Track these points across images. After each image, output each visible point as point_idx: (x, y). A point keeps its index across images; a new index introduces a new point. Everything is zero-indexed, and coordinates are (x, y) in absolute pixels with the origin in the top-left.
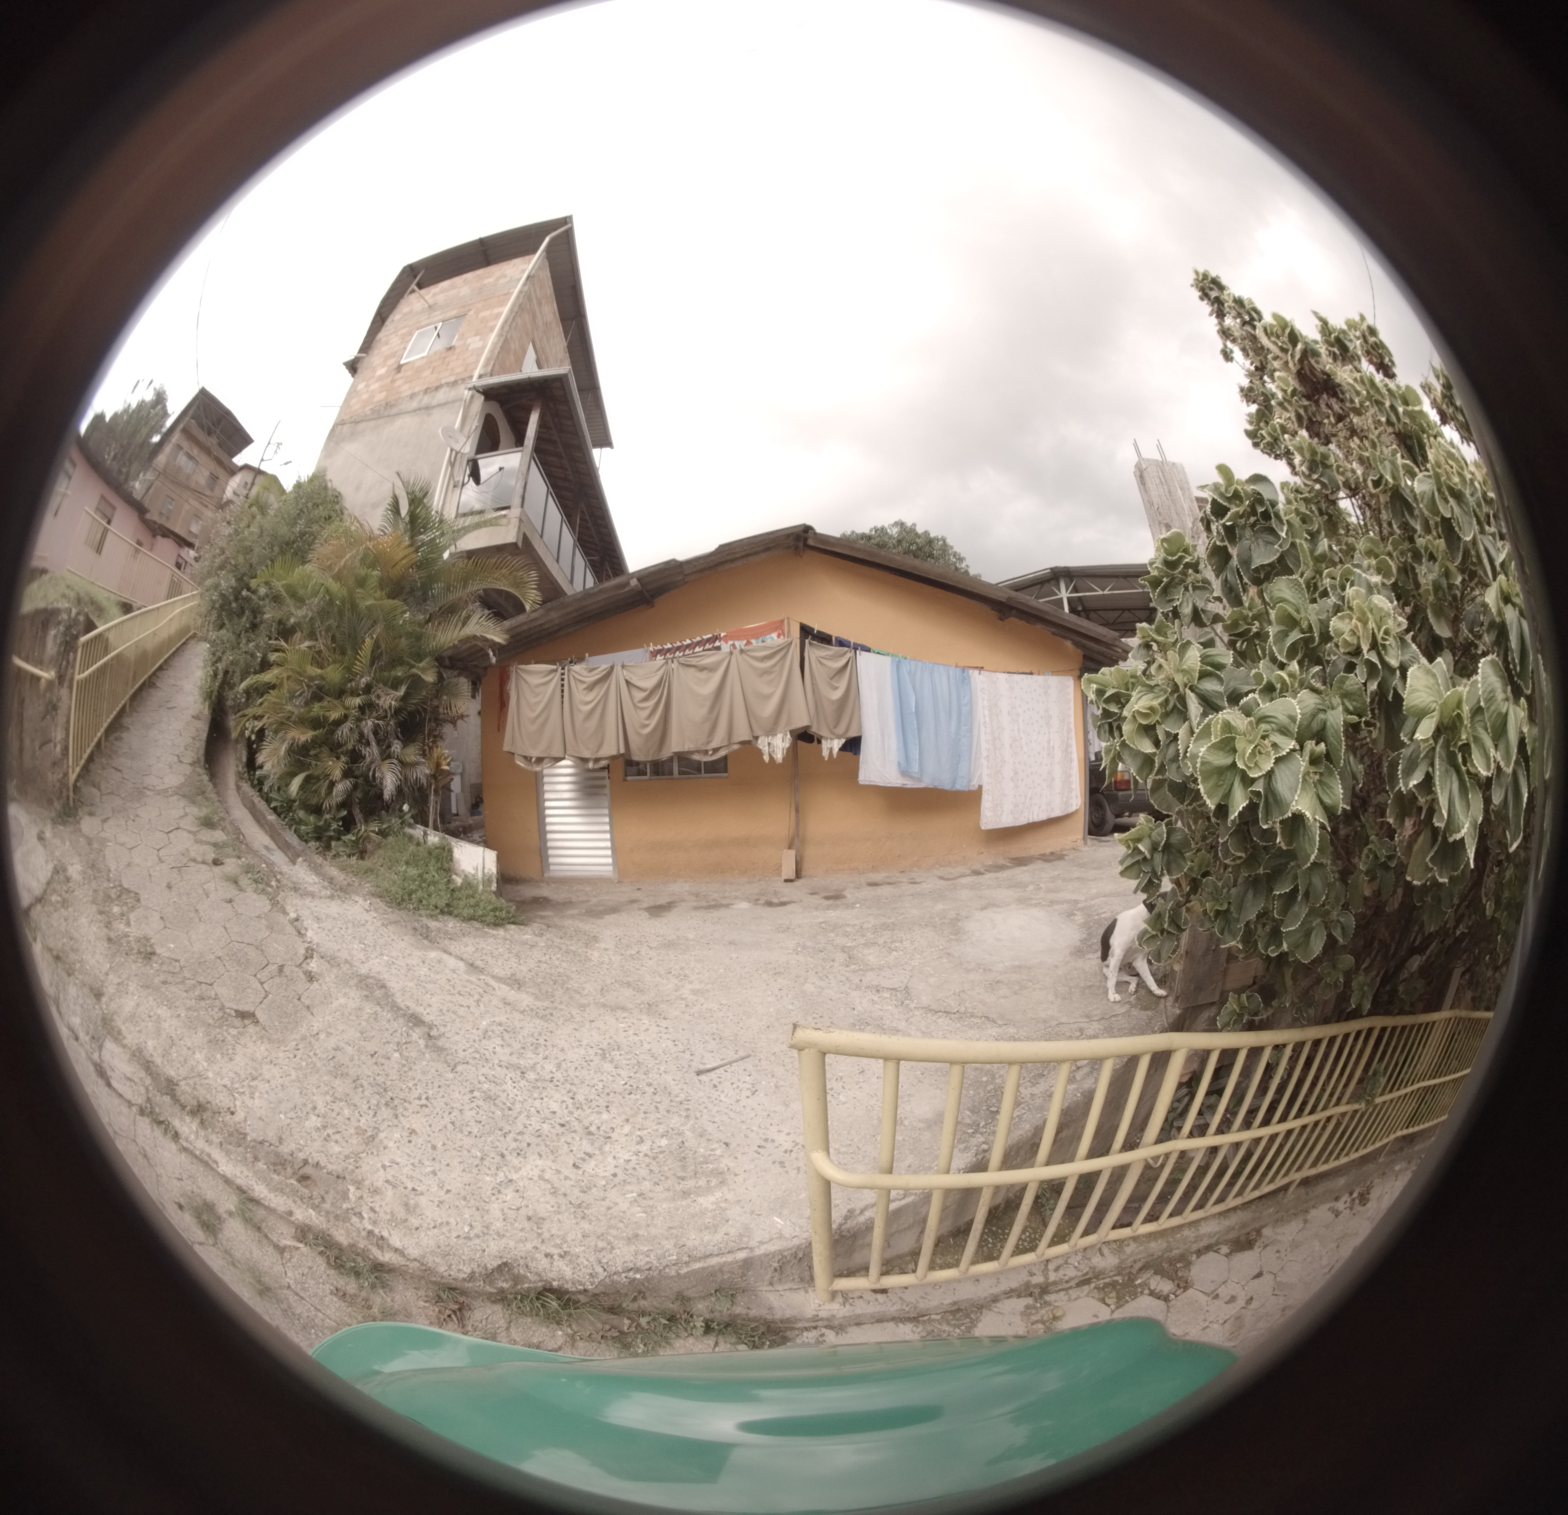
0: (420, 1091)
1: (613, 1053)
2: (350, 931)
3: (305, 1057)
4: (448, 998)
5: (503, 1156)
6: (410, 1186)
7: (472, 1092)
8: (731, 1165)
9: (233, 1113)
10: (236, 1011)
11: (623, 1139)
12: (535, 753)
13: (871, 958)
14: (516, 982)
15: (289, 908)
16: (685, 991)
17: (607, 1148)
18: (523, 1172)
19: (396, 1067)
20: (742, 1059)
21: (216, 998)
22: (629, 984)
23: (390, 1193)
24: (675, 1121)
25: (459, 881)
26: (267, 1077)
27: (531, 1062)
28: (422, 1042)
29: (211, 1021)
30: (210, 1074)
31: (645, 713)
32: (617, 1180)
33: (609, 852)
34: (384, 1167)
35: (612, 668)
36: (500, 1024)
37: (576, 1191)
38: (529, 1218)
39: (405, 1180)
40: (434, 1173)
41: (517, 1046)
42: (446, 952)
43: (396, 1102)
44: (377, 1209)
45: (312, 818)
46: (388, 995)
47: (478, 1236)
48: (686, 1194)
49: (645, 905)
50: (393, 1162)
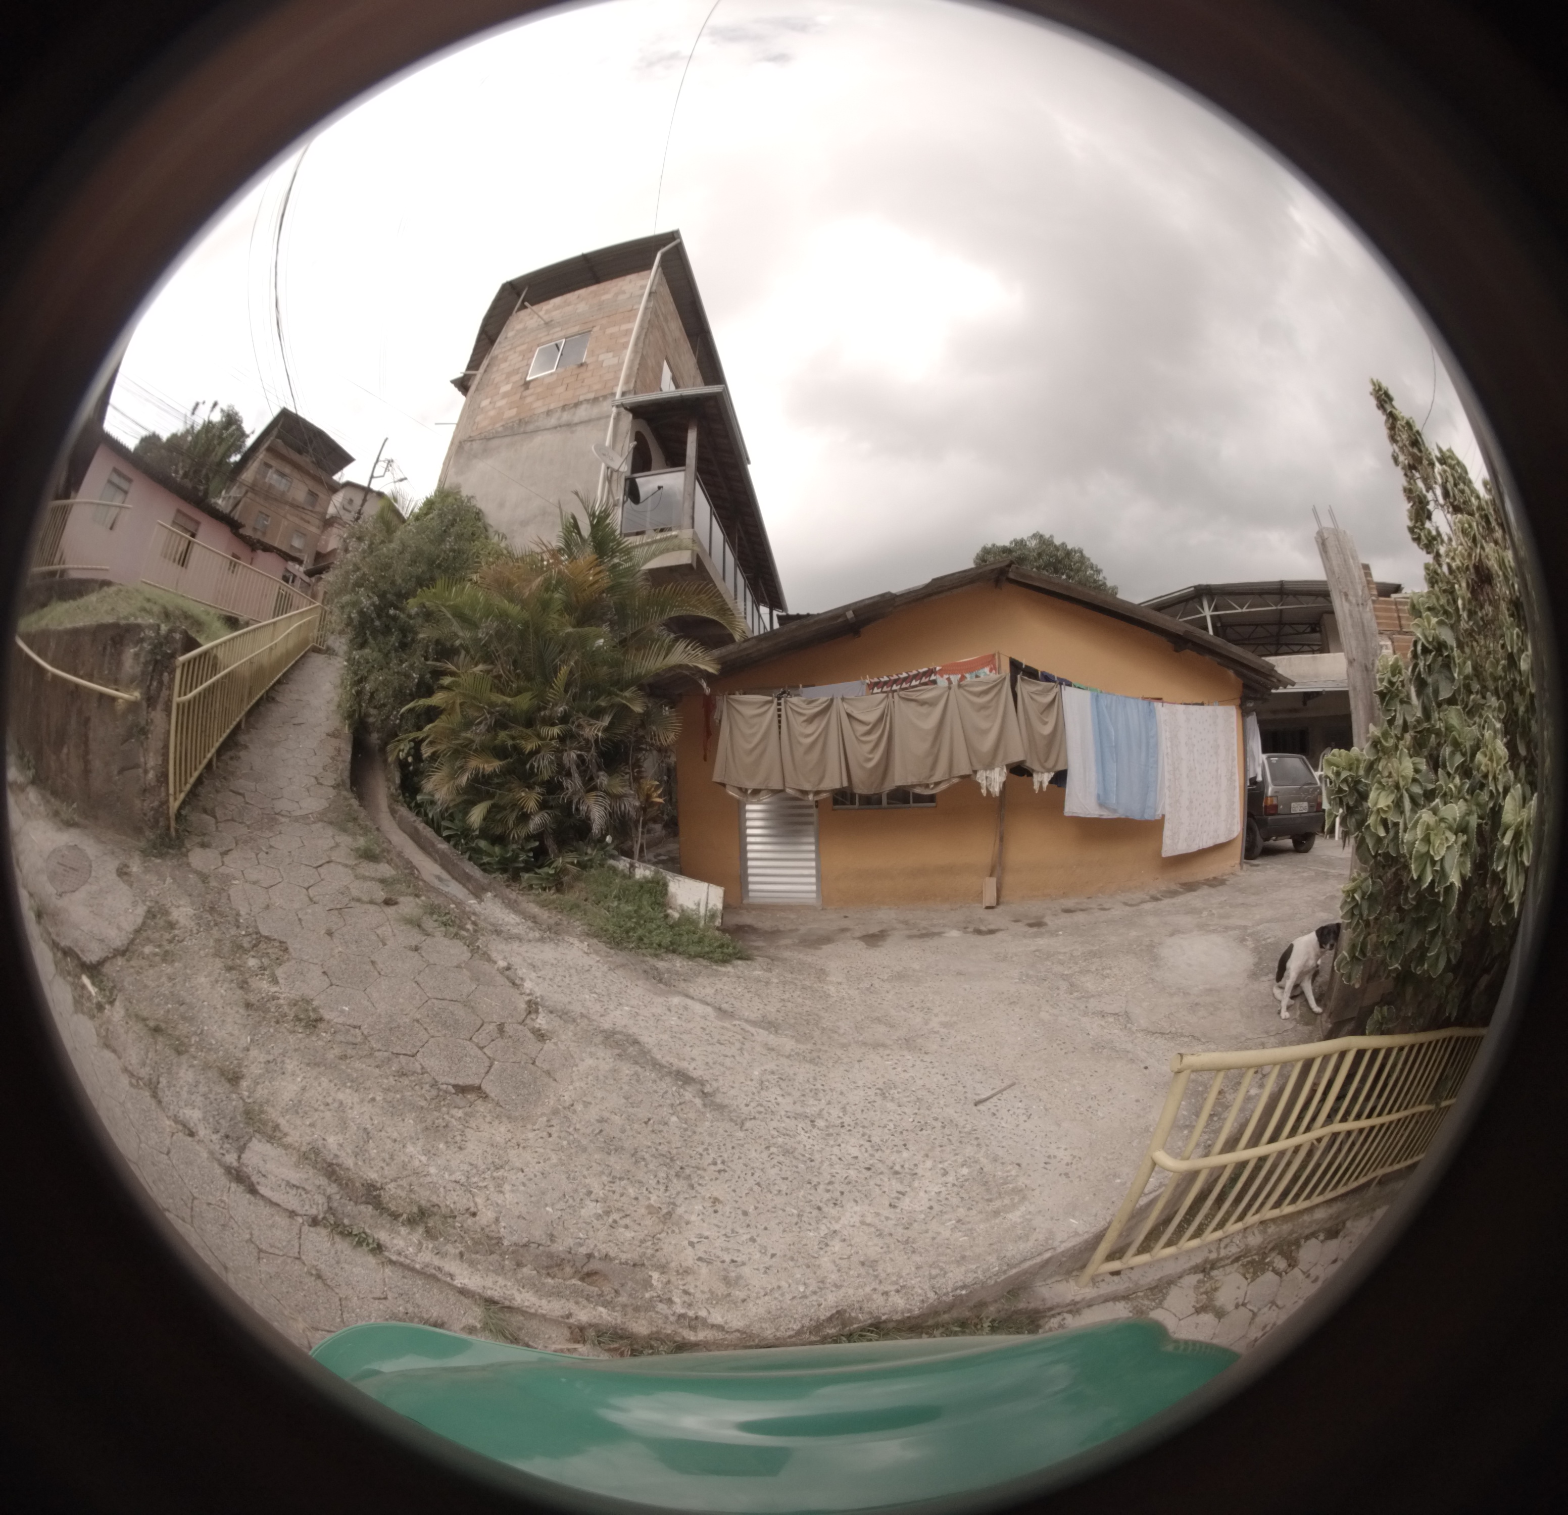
0: (712, 1155)
1: (892, 1092)
2: (575, 979)
3: (563, 1134)
4: (710, 1048)
5: (819, 1208)
6: (727, 1258)
7: (768, 1148)
8: (1027, 1182)
9: (474, 1214)
10: (454, 1086)
11: (928, 1174)
12: (751, 785)
13: (1089, 985)
14: (771, 1026)
15: (494, 955)
16: (934, 1023)
17: (916, 1184)
18: (844, 1221)
19: (678, 1133)
20: (1010, 1086)
21: (424, 1071)
22: (878, 1020)
23: (704, 1270)
24: (969, 1151)
25: (676, 915)
26: (518, 1164)
27: (816, 1109)
28: (698, 1102)
29: (423, 1103)
30: (433, 1170)
31: (869, 747)
32: (934, 1212)
33: (813, 880)
34: (692, 1244)
35: (832, 700)
36: (773, 1073)
37: (900, 1229)
38: (863, 1264)
39: (720, 1253)
40: (753, 1240)
41: (797, 1094)
42: (687, 996)
43: (688, 1171)
44: (692, 1291)
45: (497, 849)
46: (644, 1052)
47: (815, 1293)
48: (996, 1213)
49: (858, 934)
50: (701, 1236)
